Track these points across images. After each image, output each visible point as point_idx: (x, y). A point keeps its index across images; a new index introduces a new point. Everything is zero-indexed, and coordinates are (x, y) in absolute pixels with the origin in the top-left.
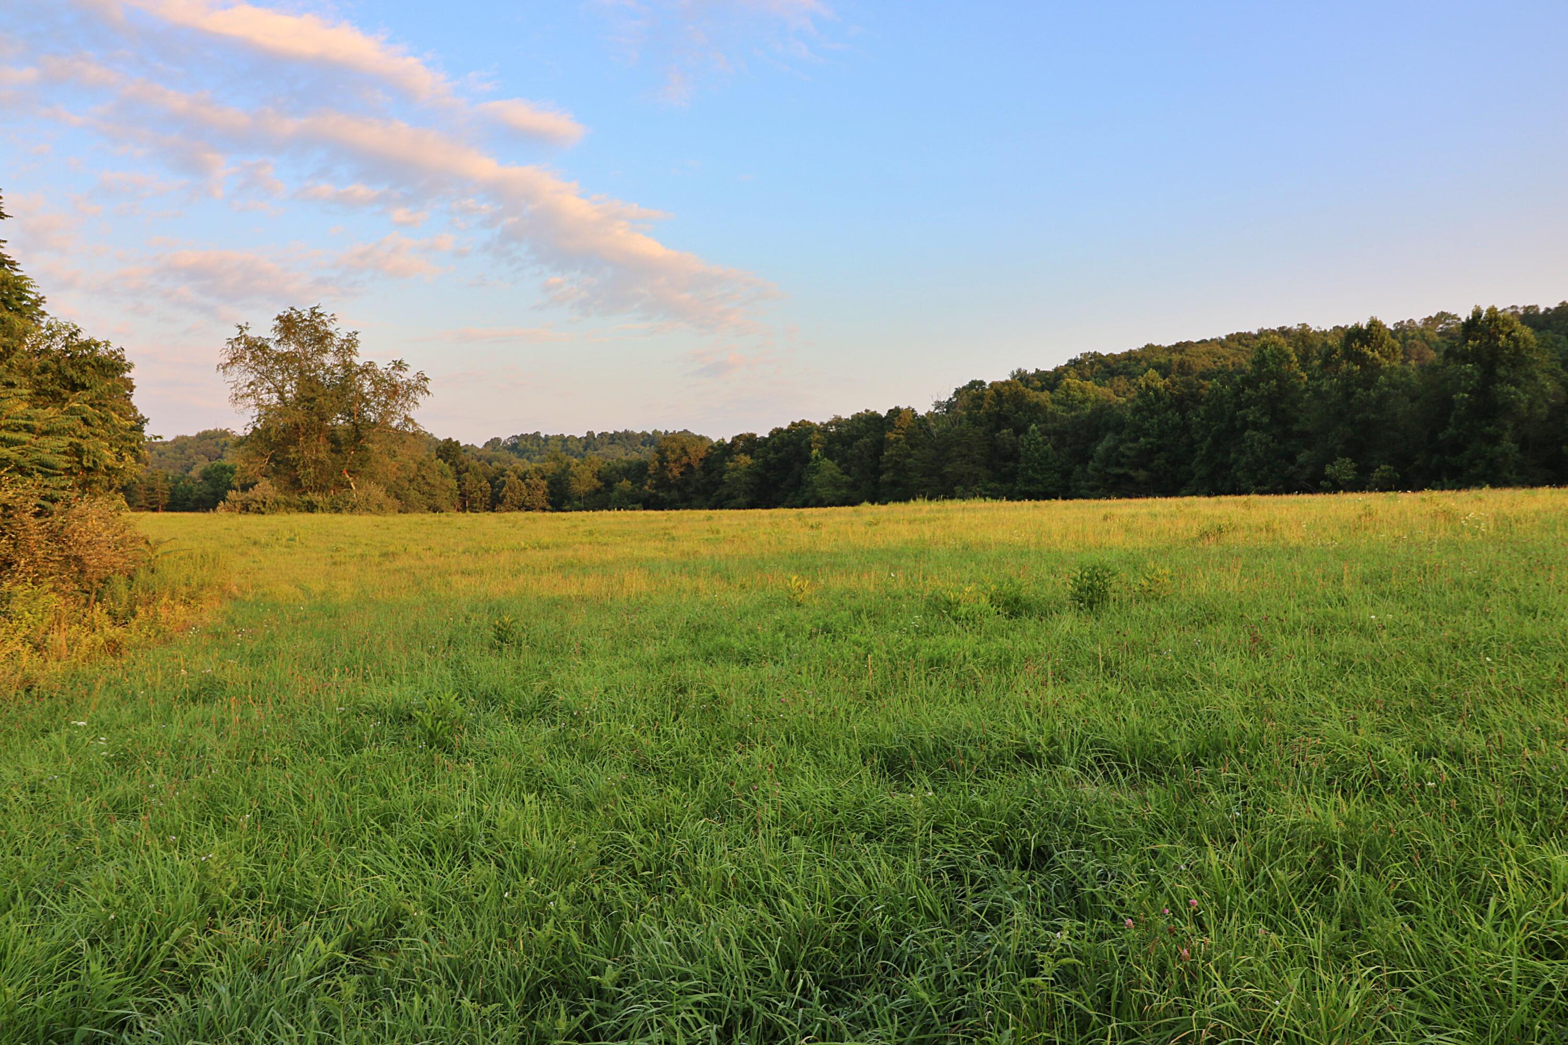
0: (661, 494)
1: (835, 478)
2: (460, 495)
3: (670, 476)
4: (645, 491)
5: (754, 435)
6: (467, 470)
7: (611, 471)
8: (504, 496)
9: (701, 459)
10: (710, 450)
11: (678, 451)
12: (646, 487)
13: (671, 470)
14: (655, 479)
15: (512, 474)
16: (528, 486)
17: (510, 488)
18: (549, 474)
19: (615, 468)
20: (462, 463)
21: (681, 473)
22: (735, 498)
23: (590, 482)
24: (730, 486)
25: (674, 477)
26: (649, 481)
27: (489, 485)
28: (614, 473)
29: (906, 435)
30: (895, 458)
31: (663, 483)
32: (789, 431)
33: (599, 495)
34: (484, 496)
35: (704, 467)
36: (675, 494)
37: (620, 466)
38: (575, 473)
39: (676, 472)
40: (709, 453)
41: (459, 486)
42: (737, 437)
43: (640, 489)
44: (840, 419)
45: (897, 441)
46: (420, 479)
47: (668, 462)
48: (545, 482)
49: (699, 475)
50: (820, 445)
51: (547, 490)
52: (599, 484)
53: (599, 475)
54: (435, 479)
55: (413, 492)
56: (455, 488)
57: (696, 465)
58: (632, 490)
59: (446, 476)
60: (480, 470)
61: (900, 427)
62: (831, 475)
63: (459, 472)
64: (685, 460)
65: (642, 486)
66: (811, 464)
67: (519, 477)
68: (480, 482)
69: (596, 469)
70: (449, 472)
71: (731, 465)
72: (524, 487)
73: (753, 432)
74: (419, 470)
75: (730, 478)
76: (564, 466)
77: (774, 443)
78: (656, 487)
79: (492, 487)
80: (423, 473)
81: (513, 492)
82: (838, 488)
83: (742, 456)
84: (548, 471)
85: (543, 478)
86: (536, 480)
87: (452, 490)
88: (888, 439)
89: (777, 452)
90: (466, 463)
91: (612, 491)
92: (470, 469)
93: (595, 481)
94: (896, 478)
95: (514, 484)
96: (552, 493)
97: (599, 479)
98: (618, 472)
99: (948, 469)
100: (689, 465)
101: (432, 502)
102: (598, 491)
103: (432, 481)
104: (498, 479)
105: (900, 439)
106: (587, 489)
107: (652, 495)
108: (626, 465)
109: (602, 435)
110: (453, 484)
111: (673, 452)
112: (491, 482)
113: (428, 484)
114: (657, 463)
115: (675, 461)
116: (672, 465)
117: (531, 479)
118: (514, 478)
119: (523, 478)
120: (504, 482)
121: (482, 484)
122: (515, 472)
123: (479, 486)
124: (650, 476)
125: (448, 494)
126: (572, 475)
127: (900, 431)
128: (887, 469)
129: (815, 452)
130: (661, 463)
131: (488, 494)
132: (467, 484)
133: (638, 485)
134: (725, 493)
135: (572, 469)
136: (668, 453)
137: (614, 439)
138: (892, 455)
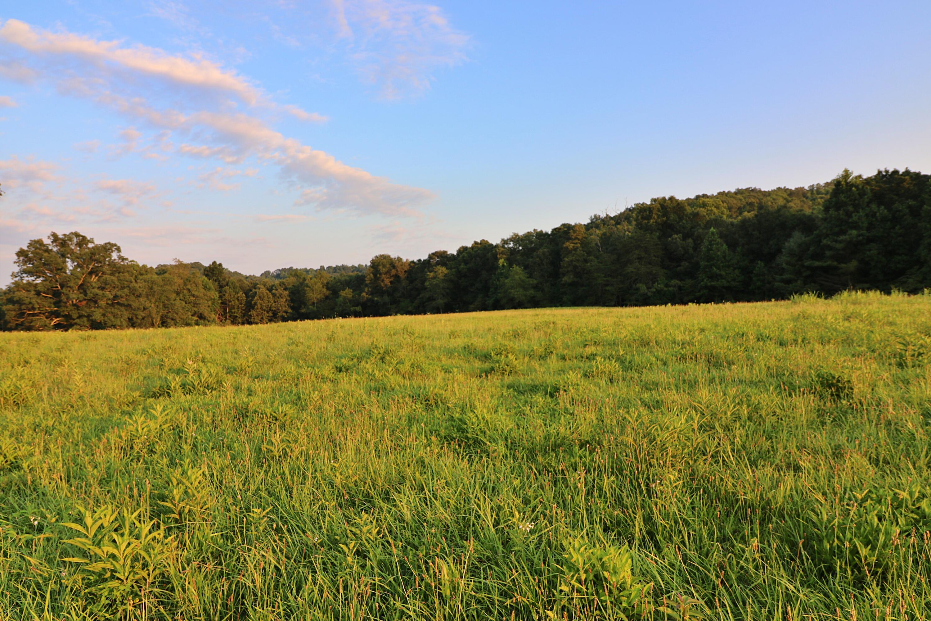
0: (376, 299)
1: (523, 281)
2: (222, 303)
3: (382, 284)
4: (363, 297)
5: (446, 252)
6: (227, 285)
7: (336, 283)
8: (255, 304)
9: (405, 271)
10: (412, 265)
11: (388, 266)
12: (364, 294)
13: (383, 281)
14: (371, 287)
15: (262, 286)
16: (274, 295)
17: (260, 297)
18: (290, 286)
19: (339, 281)
20: (224, 280)
21: (391, 282)
22: (434, 300)
23: (321, 291)
24: (430, 291)
25: (386, 285)
26: (366, 289)
27: (244, 295)
28: (338, 284)
29: (582, 244)
30: (574, 263)
31: (377, 290)
32: (472, 248)
33: (328, 301)
34: (241, 304)
35: (408, 277)
36: (386, 298)
37: (343, 279)
38: (310, 284)
39: (387, 281)
40: (411, 267)
41: (220, 297)
42: (433, 254)
43: (360, 295)
44: (517, 235)
45: (575, 249)
46: (185, 291)
47: (380, 274)
48: (287, 292)
49: (404, 283)
50: (505, 256)
51: (289, 298)
52: (328, 293)
53: (328, 286)
54: (200, 292)
55: (178, 302)
56: (217, 298)
57: (402, 275)
58: (353, 297)
59: (209, 289)
60: (238, 285)
61: (576, 238)
62: (520, 278)
63: (221, 287)
64: (393, 272)
65: (361, 293)
66: (499, 271)
67: (268, 289)
68: (238, 293)
69: (325, 282)
70: (212, 287)
71: (431, 275)
72: (271, 296)
73: (445, 250)
74: (185, 284)
75: (430, 284)
76: (301, 280)
77: (463, 257)
78: (372, 294)
79: (247, 297)
80: (189, 287)
81: (262, 300)
82: (525, 289)
83: (439, 267)
84: (289, 284)
85: (285, 289)
86: (280, 290)
87: (214, 299)
88: (567, 248)
89: (466, 263)
90: (227, 280)
91: (338, 297)
92: (230, 284)
93: (325, 290)
94: (575, 280)
95: (263, 294)
96: (292, 300)
97: (328, 289)
98: (341, 284)
99: (630, 269)
100: (397, 276)
101: (196, 309)
102: (327, 298)
103: (196, 293)
104: (251, 290)
105: (577, 248)
106: (319, 296)
107: (368, 300)
108: (347, 278)
109: (329, 268)
110: (215, 295)
111: (384, 266)
112: (246, 293)
113: (193, 296)
114: (372, 275)
115: (386, 273)
116: (384, 276)
117: (277, 290)
118: (263, 290)
119: (270, 290)
120: (256, 293)
121: (239, 295)
122: (265, 286)
123: (236, 296)
124: (366, 285)
125: (210, 303)
126: (307, 286)
127: (577, 241)
128: (568, 272)
129: (501, 261)
130: (375, 275)
131: (244, 302)
132: (227, 295)
133: (357, 292)
134: (427, 296)
135: (307, 282)
136: (381, 267)
137: (336, 269)
138: (572, 261)
